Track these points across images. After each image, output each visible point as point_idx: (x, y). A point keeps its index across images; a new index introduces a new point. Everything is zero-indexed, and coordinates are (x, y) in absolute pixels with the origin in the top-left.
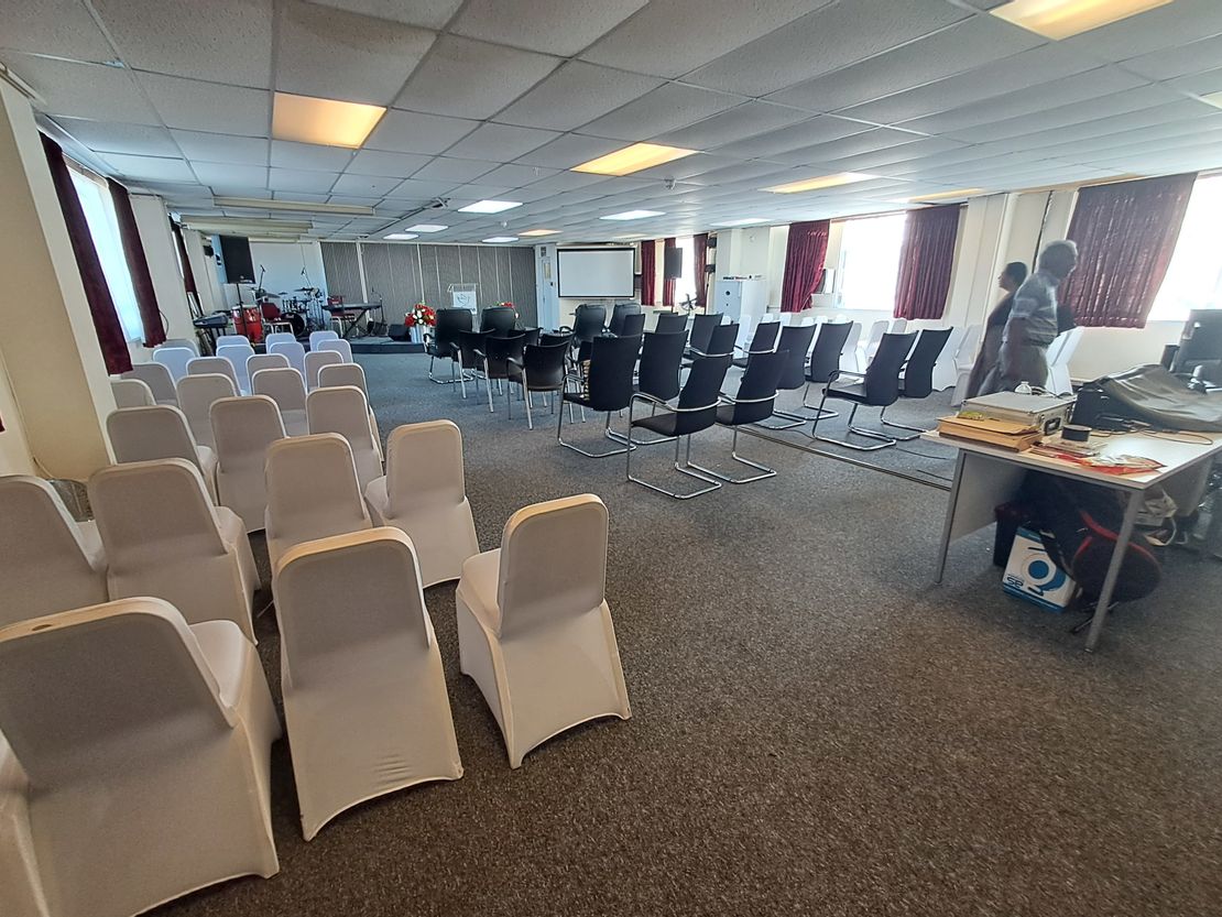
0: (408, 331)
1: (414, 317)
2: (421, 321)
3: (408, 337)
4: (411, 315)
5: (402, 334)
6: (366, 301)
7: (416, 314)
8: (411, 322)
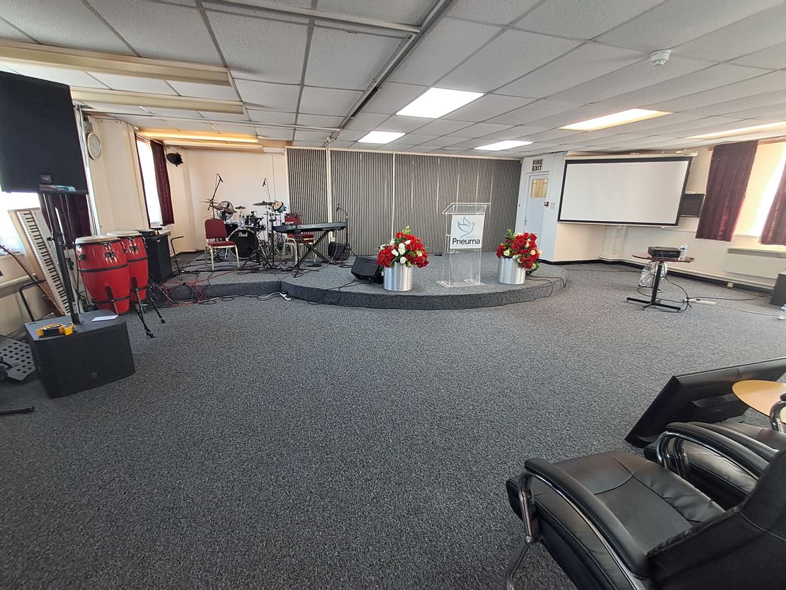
0: (379, 270)
1: (394, 252)
2: (403, 260)
3: (379, 280)
4: (388, 249)
5: (371, 272)
6: (330, 220)
7: (397, 248)
8: (388, 259)
